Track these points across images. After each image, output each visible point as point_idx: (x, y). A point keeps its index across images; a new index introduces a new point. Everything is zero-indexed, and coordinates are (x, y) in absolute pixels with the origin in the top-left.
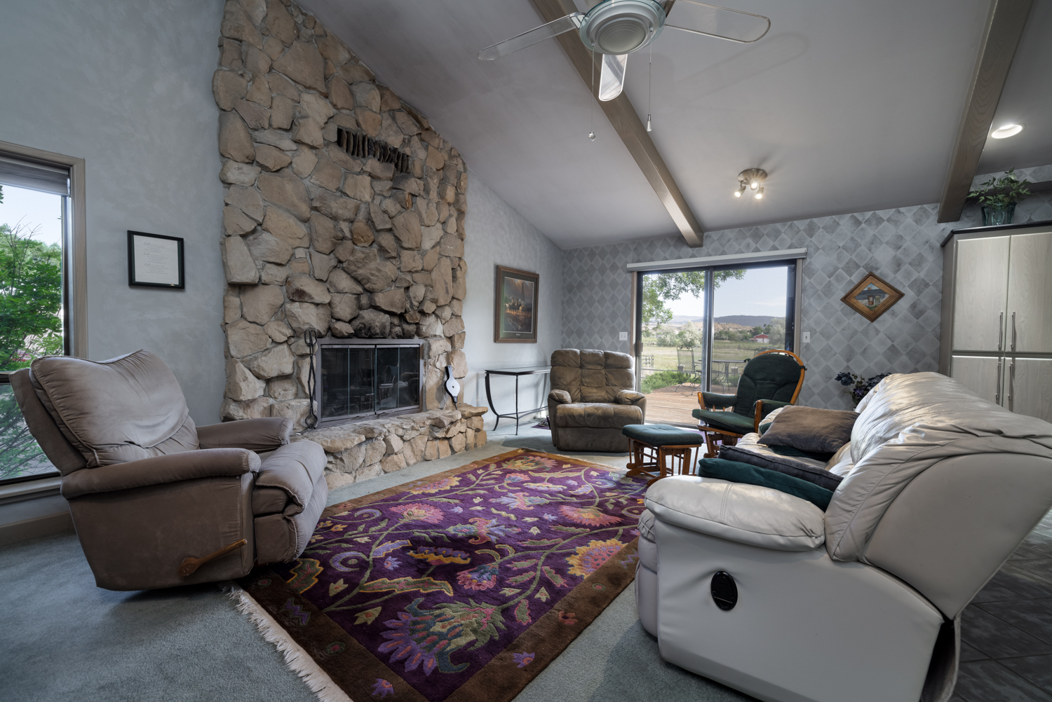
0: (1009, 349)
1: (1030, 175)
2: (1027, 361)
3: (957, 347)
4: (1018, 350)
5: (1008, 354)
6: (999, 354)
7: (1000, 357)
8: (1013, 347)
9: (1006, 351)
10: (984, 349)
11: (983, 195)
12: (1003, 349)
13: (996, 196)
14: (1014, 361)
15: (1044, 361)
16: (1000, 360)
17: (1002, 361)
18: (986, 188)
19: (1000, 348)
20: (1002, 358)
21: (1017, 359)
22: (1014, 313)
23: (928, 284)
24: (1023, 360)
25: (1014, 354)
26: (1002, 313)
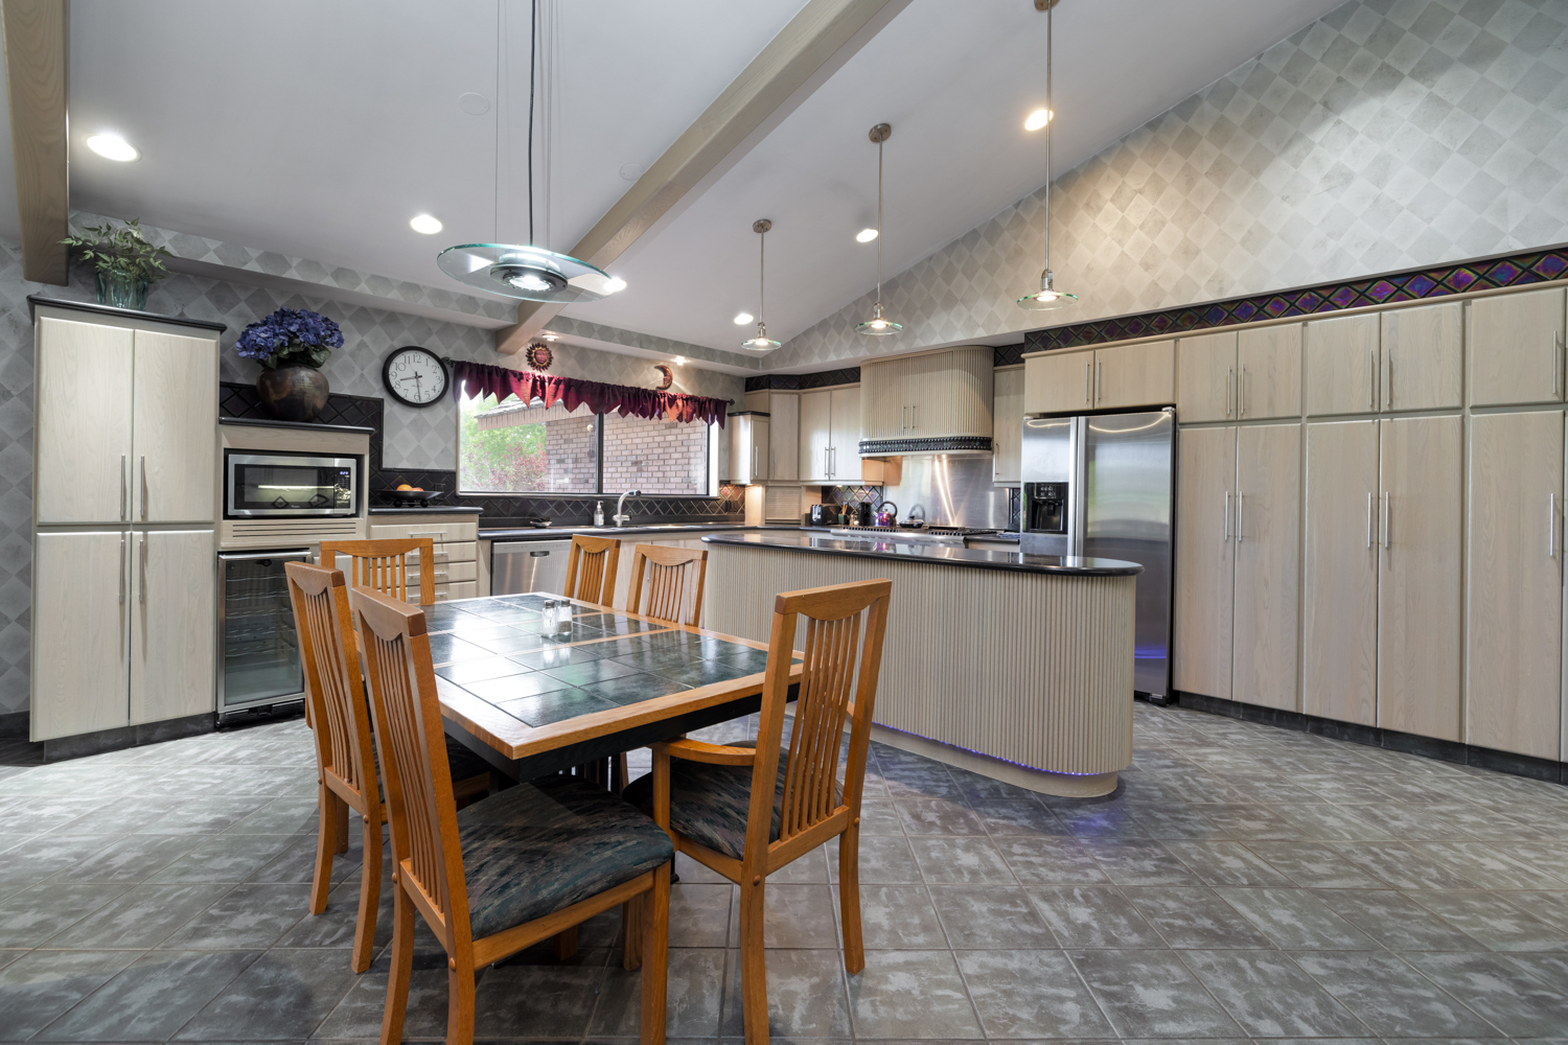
0: (137, 518)
1: (170, 242)
2: (165, 535)
3: (45, 516)
4: (151, 518)
5: (137, 526)
6: (121, 526)
7: (123, 531)
8: (144, 515)
9: (134, 520)
10: (96, 519)
11: (90, 248)
12: (128, 518)
13: (116, 258)
14: (145, 536)
15: (189, 535)
16: (123, 537)
17: (128, 539)
18: (95, 240)
19: (123, 517)
20: (128, 533)
21: (150, 533)
22: (143, 458)
23: (9, 392)
24: (159, 535)
25: (145, 525)
26: (123, 458)
